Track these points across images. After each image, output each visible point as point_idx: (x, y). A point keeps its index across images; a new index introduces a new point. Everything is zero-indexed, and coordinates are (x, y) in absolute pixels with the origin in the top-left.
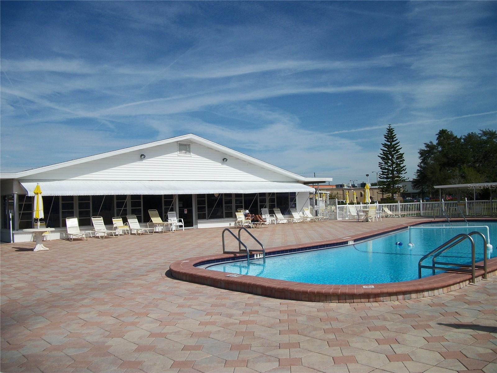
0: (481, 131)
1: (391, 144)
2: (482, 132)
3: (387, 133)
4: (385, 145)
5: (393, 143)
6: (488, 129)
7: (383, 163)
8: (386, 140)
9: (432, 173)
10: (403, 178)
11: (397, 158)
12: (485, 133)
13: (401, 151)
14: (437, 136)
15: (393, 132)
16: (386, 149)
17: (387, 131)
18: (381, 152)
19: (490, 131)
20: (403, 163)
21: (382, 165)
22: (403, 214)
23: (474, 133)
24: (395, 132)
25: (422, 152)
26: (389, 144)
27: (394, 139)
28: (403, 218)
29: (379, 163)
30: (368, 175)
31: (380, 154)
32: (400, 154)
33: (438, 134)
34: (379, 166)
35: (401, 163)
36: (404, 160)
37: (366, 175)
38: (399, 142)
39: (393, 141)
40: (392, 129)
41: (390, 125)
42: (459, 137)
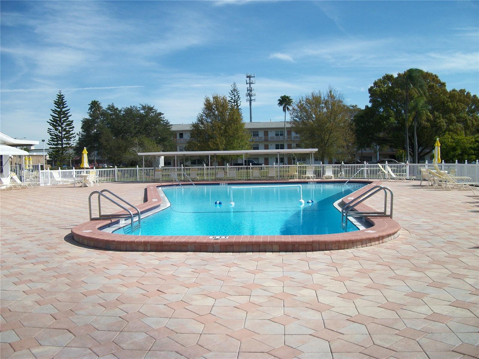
0: (140, 105)
1: (61, 110)
2: (142, 107)
3: (57, 99)
4: (54, 111)
5: (63, 110)
6: (147, 104)
7: (51, 129)
8: (57, 106)
9: (107, 141)
10: (72, 145)
11: (68, 125)
12: (144, 108)
13: (70, 119)
14: (90, 106)
15: (63, 98)
16: (57, 116)
17: (58, 97)
18: (51, 118)
19: (148, 106)
20: (73, 130)
21: (51, 131)
22: (103, 180)
23: (135, 106)
24: (65, 99)
25: (85, 121)
26: (59, 110)
27: (65, 106)
28: (102, 183)
29: (49, 129)
30: (44, 141)
31: (50, 120)
32: (69, 121)
33: (90, 105)
34: (48, 132)
35: (71, 130)
36: (74, 128)
37: (42, 140)
38: (70, 109)
39: (63, 108)
40: (62, 95)
41: (60, 91)
42: (119, 109)
